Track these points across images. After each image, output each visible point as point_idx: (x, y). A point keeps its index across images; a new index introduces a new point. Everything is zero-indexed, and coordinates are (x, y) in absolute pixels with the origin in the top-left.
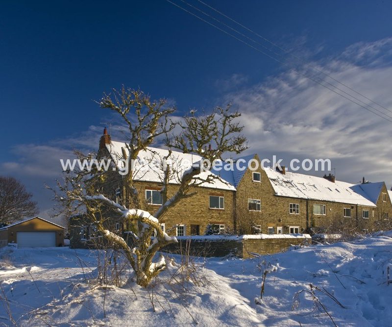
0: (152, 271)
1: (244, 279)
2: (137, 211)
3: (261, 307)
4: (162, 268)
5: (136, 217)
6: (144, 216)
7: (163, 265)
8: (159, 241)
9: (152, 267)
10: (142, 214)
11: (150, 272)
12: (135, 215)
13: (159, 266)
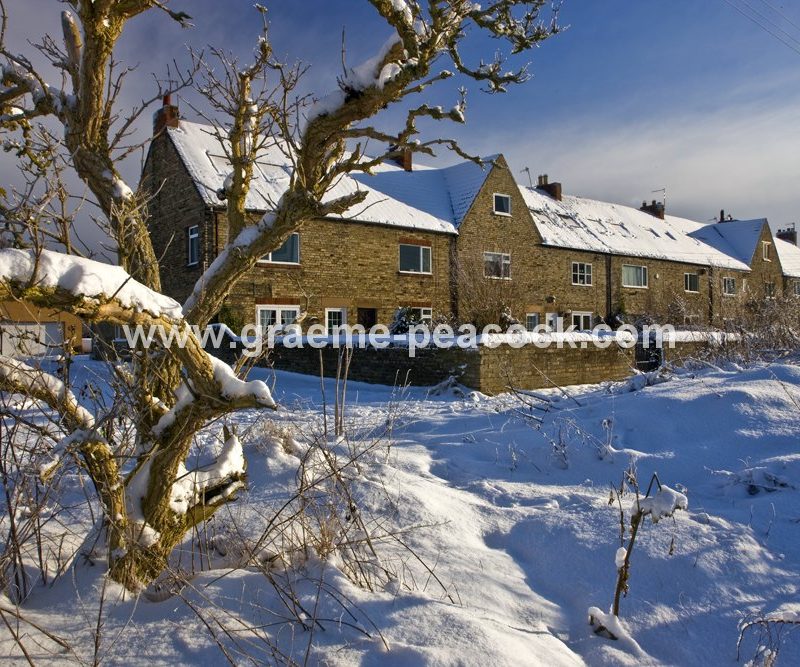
0: (183, 507)
1: (525, 502)
2: (37, 258)
3: (621, 655)
4: (230, 491)
5: (35, 292)
6: (81, 288)
7: (234, 478)
8: (197, 397)
9: (182, 491)
10: (76, 274)
11: (172, 512)
12: (30, 284)
13: (216, 482)
